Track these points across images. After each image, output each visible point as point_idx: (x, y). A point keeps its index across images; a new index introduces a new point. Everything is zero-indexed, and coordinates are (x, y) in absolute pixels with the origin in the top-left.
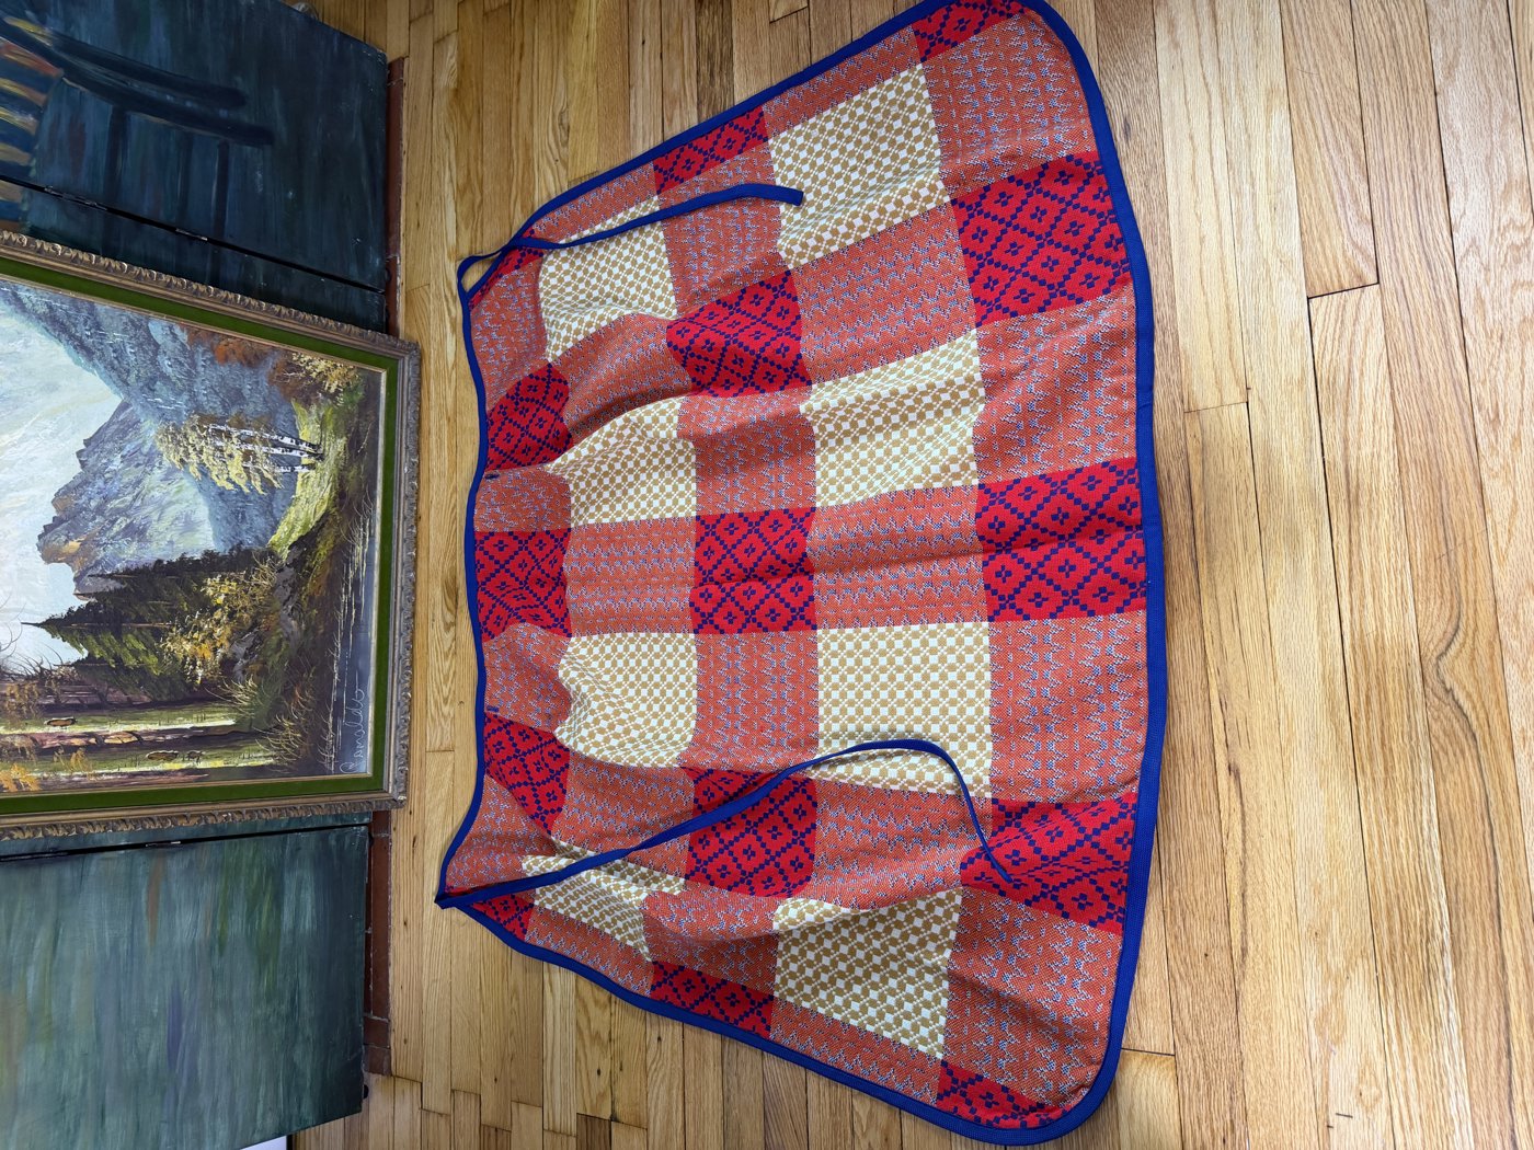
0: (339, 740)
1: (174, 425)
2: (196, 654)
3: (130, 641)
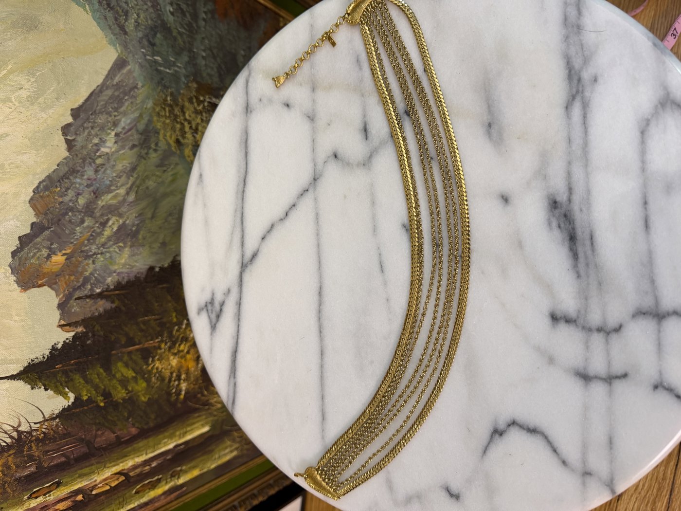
1: (172, 94)
2: (181, 367)
3: (119, 371)
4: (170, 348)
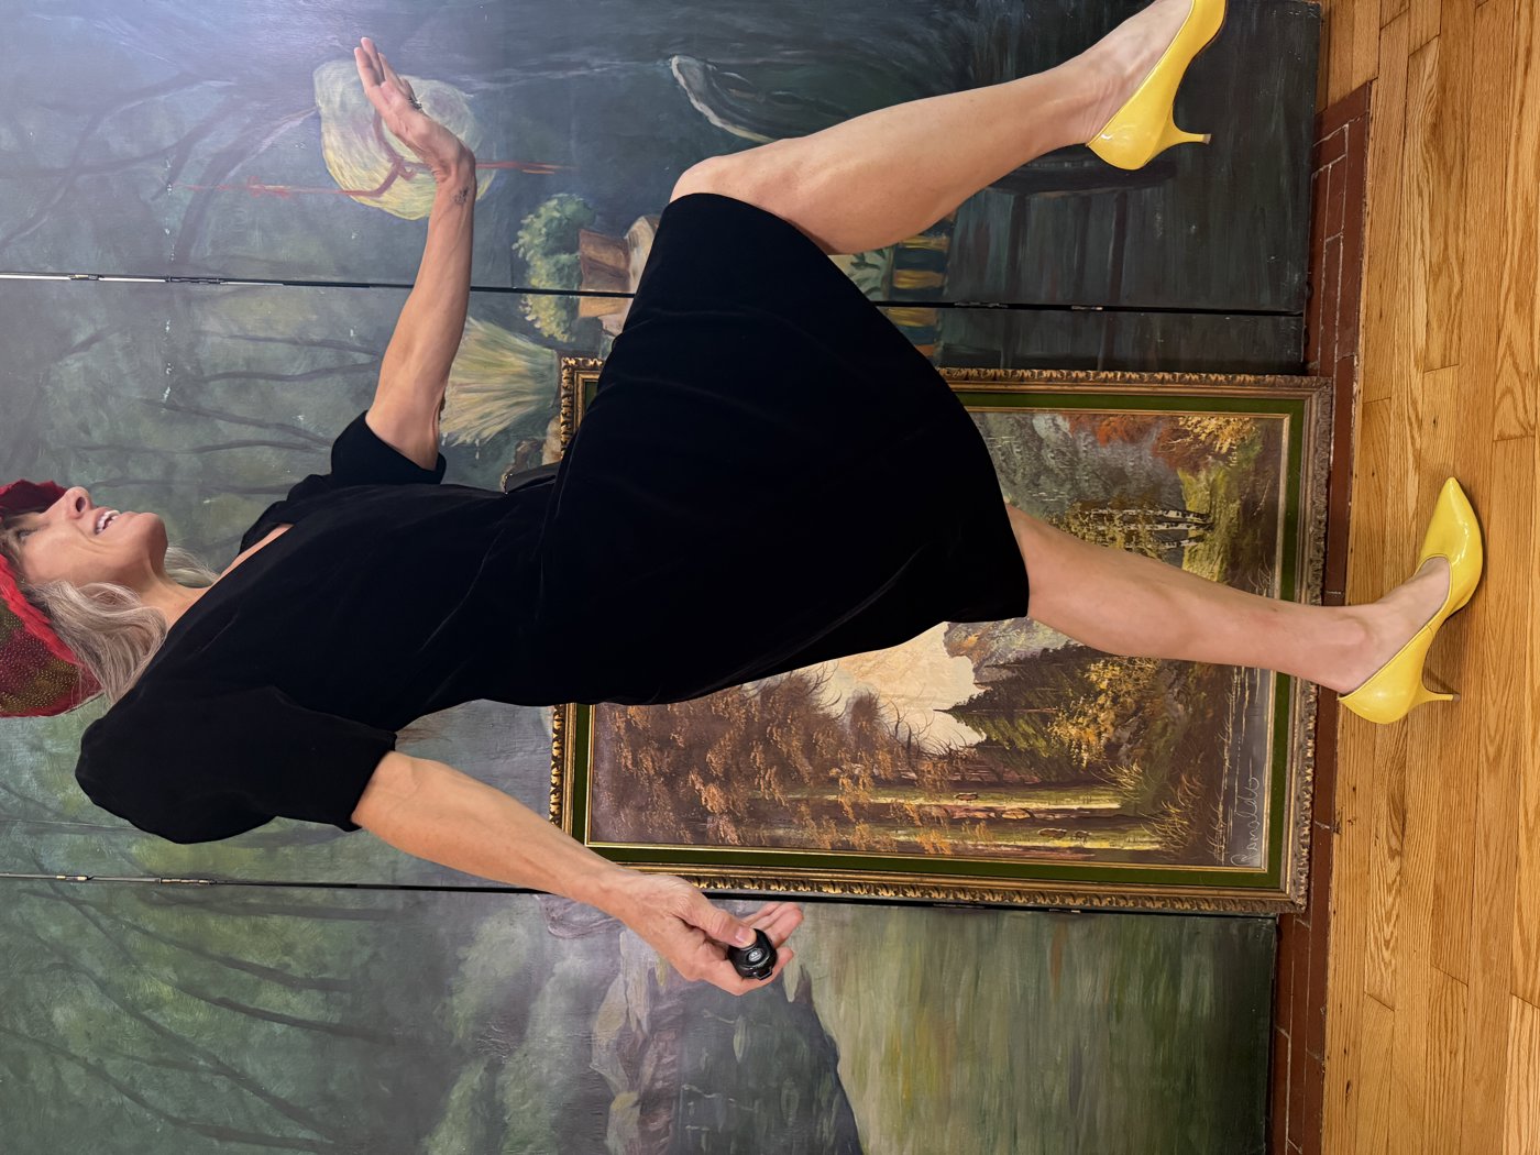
0: (1230, 831)
1: (1057, 516)
2: (1082, 738)
3: (1021, 726)
4: (1068, 718)
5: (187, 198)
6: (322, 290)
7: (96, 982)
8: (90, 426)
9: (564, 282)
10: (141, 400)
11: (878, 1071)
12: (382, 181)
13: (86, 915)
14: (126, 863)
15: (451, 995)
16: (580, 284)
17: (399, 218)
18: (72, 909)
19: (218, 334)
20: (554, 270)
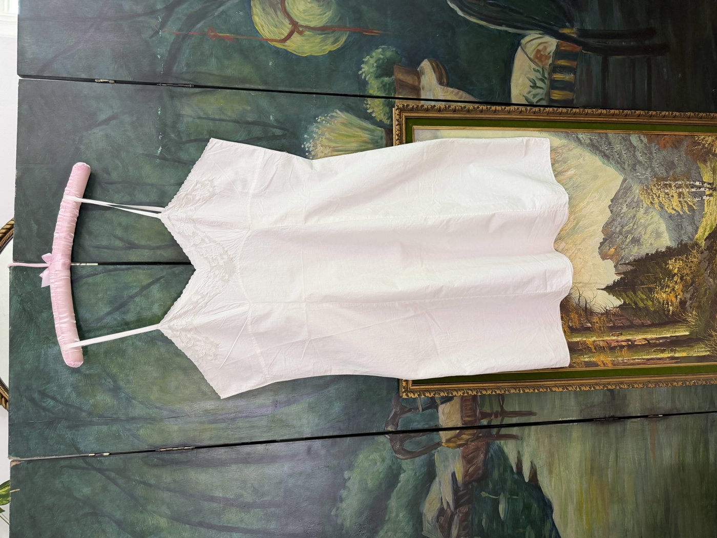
5: (171, 39)
6: (253, 93)
7: (115, 522)
8: (110, 169)
9: (387, 92)
10: (143, 154)
11: (573, 514)
12: (286, 35)
13: (108, 478)
14: (136, 441)
15: (342, 501)
16: (395, 93)
17: (295, 55)
18: (99, 474)
19: (191, 116)
20: (381, 85)
